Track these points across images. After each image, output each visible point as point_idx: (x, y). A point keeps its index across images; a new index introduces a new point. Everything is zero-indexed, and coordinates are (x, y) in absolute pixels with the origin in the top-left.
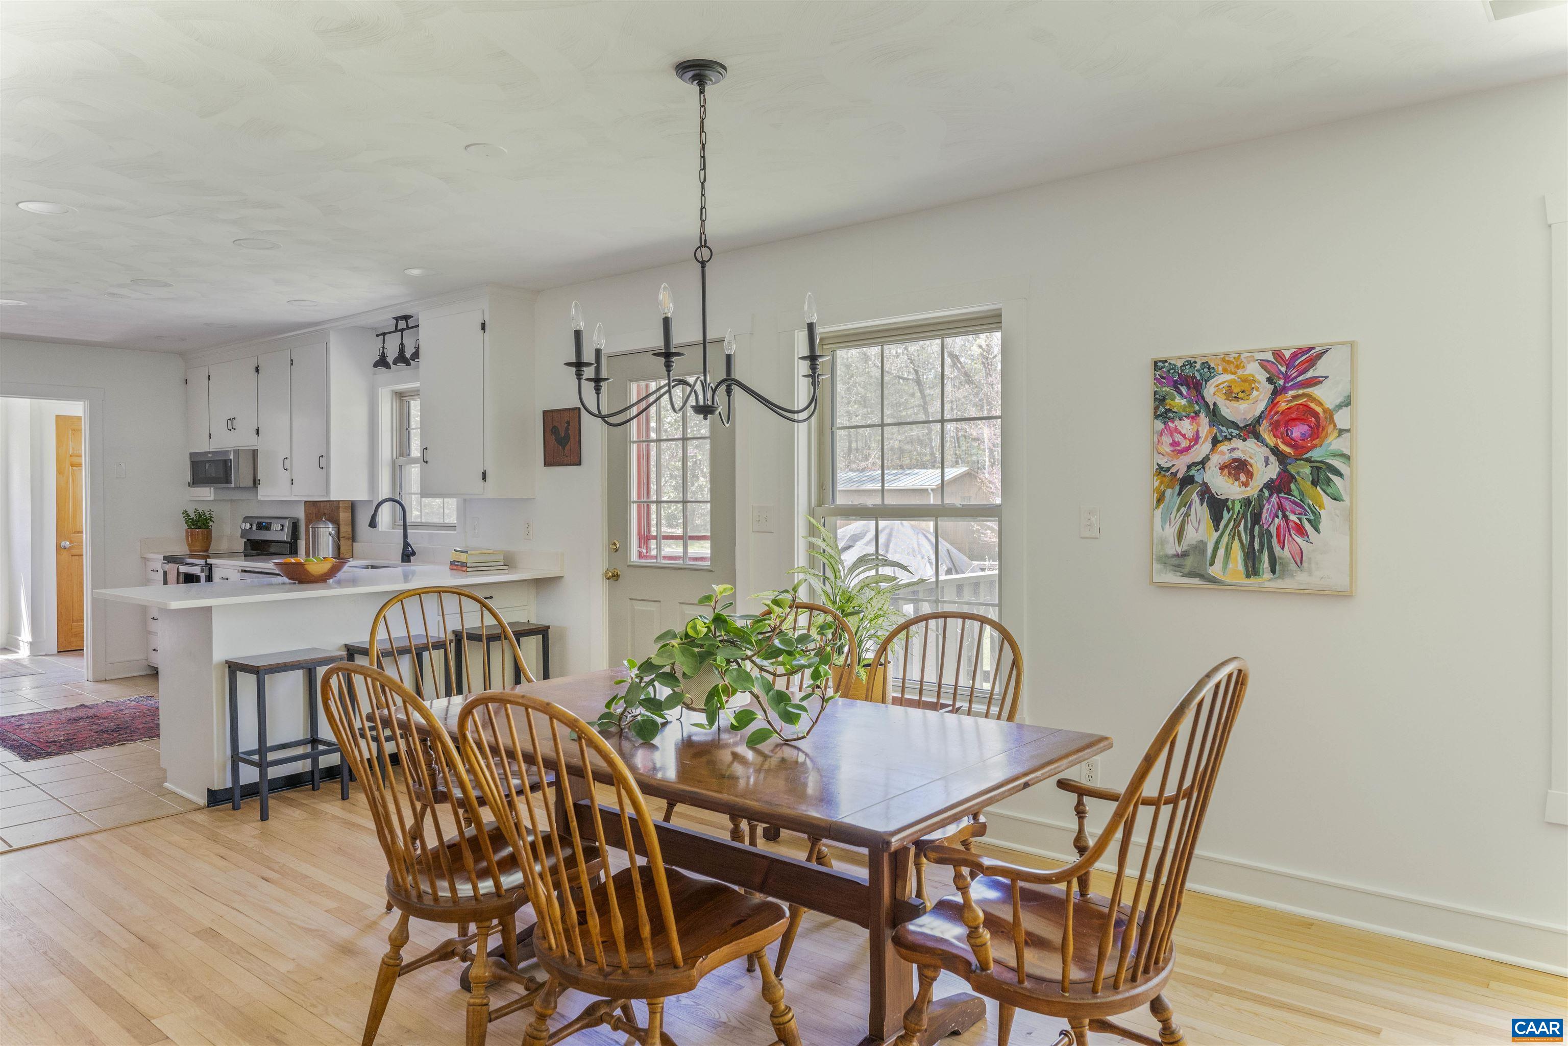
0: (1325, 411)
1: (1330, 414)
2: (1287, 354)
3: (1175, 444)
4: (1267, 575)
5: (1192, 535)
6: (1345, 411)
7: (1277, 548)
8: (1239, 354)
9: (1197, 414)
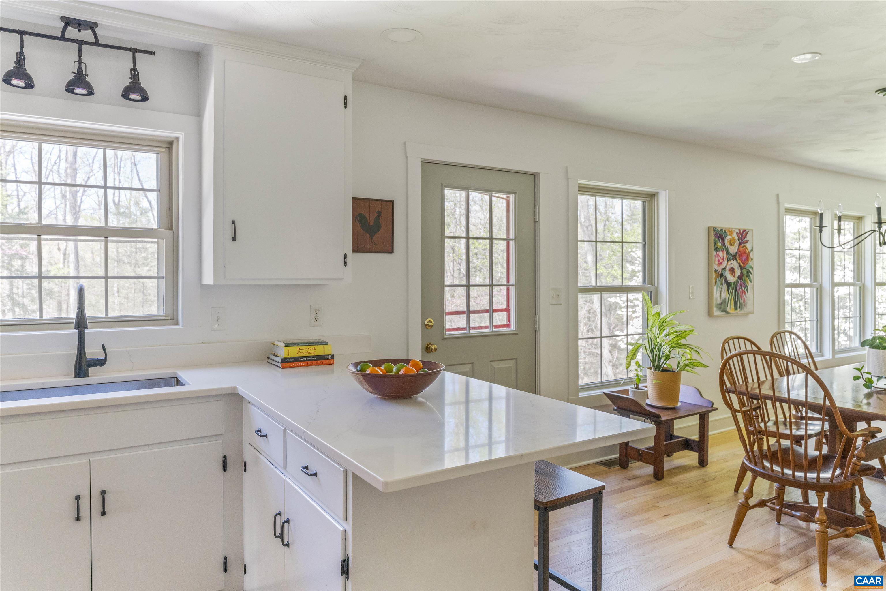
0: (749, 252)
1: (749, 253)
2: (741, 231)
3: (719, 261)
4: (739, 309)
5: (723, 296)
6: (752, 252)
7: (740, 300)
8: (732, 229)
9: (723, 249)
